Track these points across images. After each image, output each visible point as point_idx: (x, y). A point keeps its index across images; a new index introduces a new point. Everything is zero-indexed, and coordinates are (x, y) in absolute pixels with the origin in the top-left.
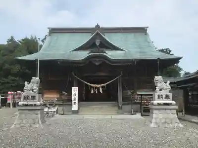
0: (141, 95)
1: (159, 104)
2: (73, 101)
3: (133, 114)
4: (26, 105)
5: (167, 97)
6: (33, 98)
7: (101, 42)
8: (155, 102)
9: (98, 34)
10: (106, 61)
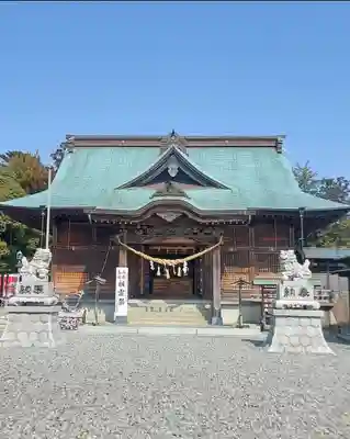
0: (262, 286)
1: (287, 307)
2: (118, 297)
3: (242, 327)
4: (25, 304)
5: (304, 293)
6: (39, 289)
7: (179, 170)
8: (279, 303)
9: (173, 152)
10: (187, 213)
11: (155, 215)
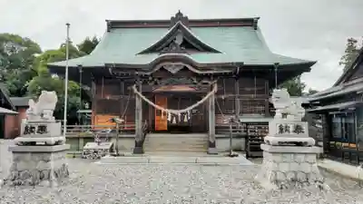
0: (247, 124)
3: (232, 156)
5: (298, 129)
6: (42, 129)
7: (184, 40)
9: (179, 27)
11: (162, 69)
